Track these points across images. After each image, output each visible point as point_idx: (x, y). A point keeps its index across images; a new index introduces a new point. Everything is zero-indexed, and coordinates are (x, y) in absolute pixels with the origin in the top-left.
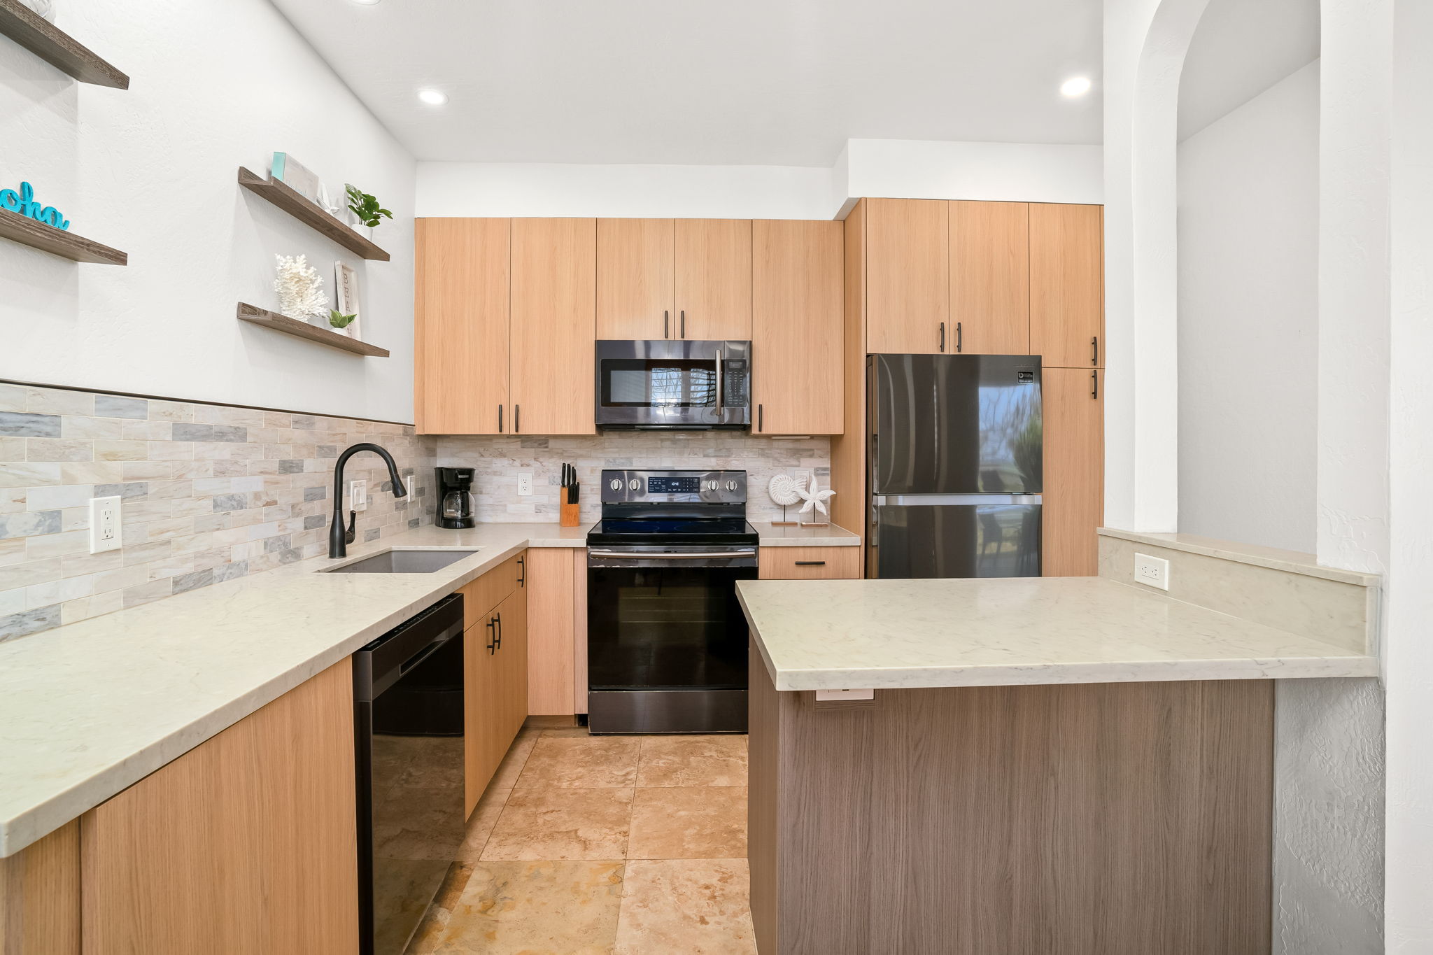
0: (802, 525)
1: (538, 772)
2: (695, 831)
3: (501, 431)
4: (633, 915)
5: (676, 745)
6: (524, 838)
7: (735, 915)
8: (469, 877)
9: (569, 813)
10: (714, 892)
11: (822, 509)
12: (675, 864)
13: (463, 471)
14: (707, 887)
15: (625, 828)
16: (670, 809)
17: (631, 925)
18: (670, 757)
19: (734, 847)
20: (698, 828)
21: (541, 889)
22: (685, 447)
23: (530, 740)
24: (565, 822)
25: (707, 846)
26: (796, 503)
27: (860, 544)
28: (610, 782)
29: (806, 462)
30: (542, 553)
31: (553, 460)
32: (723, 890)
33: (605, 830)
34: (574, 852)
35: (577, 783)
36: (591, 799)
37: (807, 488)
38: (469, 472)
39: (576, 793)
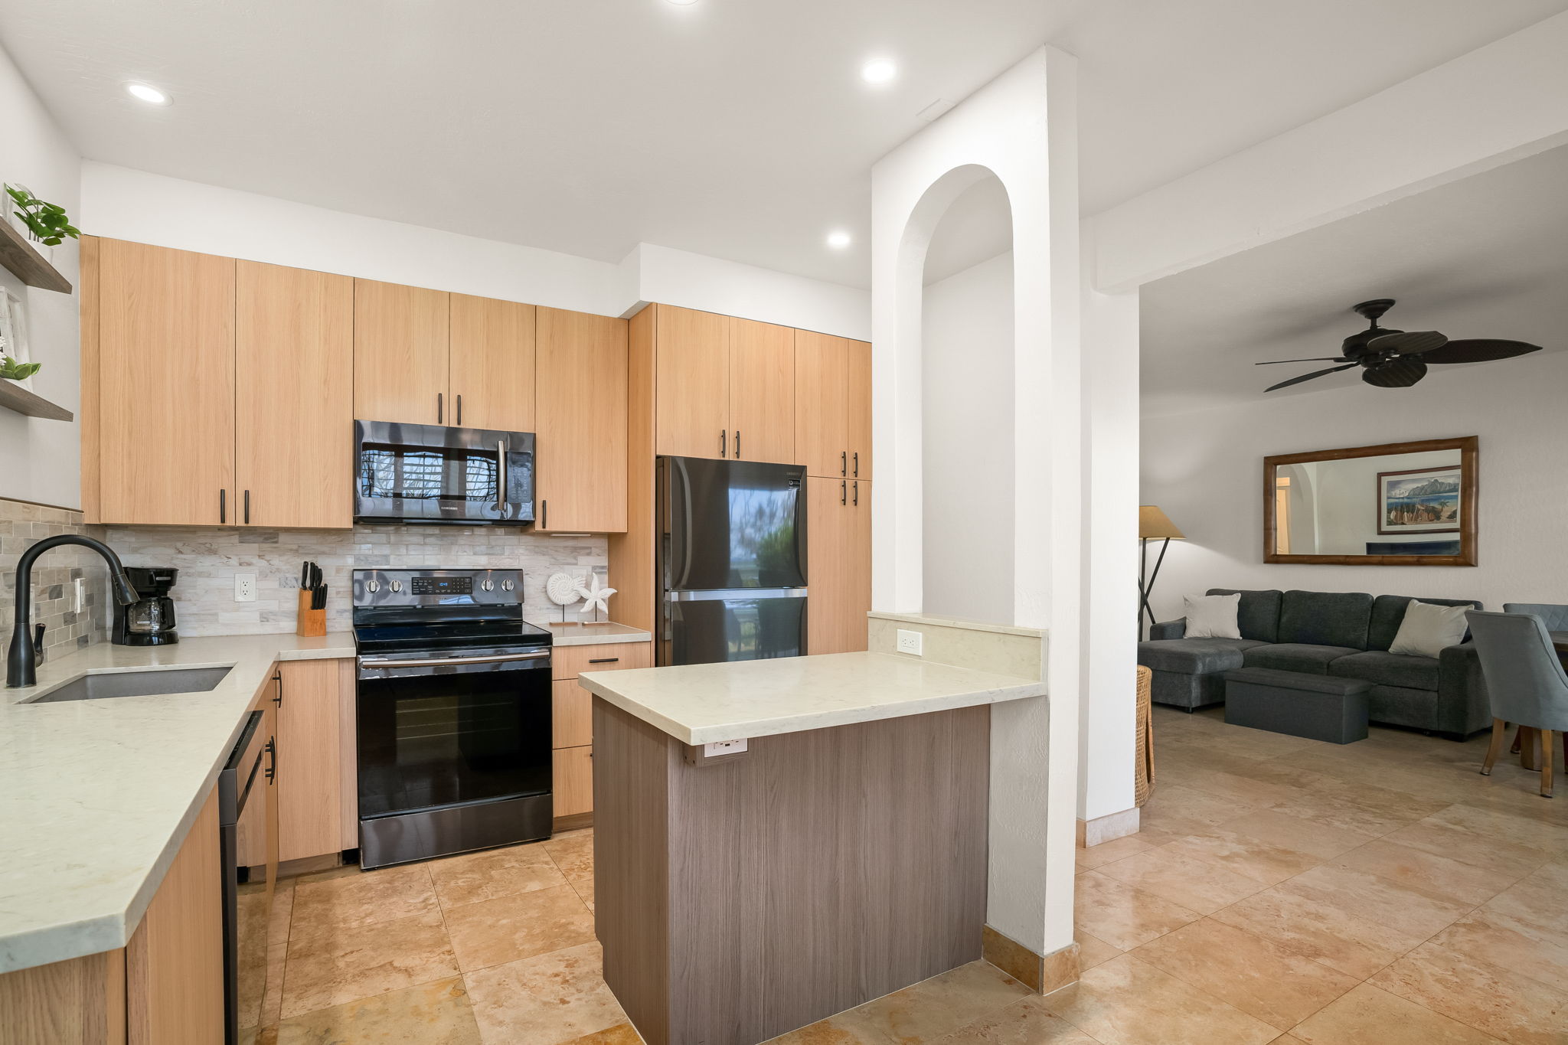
0: (583, 624)
1: (313, 919)
2: (524, 934)
3: (223, 521)
4: (489, 1017)
5: (470, 864)
6: (329, 985)
7: (592, 989)
8: (275, 1037)
9: (374, 950)
10: (565, 977)
11: (604, 607)
12: (516, 964)
13: (160, 572)
14: (557, 975)
15: (447, 948)
16: (489, 921)
17: (493, 1024)
18: (468, 876)
19: (569, 938)
20: (526, 930)
21: (375, 1023)
22: (452, 544)
23: (285, 890)
24: (373, 959)
25: (542, 943)
26: (575, 603)
27: (650, 640)
28: (409, 911)
29: (583, 560)
30: (297, 667)
31: (285, 558)
32: (573, 973)
33: (425, 955)
34: (399, 982)
35: (369, 920)
36: (394, 930)
37: (588, 586)
38: (171, 573)
39: (372, 930)
